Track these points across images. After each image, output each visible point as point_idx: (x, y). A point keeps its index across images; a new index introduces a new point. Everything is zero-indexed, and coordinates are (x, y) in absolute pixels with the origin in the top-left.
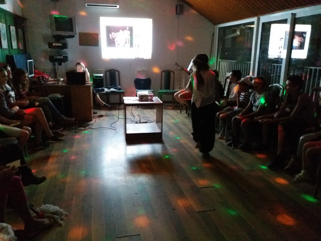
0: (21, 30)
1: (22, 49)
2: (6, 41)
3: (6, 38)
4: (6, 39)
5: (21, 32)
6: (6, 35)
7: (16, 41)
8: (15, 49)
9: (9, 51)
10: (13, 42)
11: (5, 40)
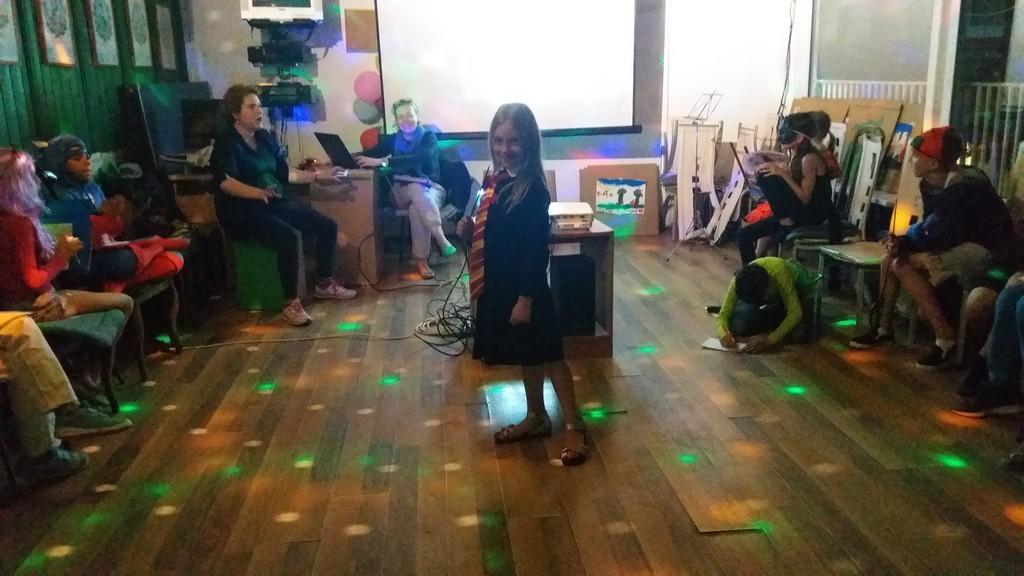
0: (166, 11)
1: (172, 71)
2: (112, 43)
3: (113, 31)
4: (113, 37)
5: (168, 16)
6: (111, 23)
7: (147, 45)
8: (142, 69)
9: (123, 76)
10: (136, 45)
11: (105, 39)
